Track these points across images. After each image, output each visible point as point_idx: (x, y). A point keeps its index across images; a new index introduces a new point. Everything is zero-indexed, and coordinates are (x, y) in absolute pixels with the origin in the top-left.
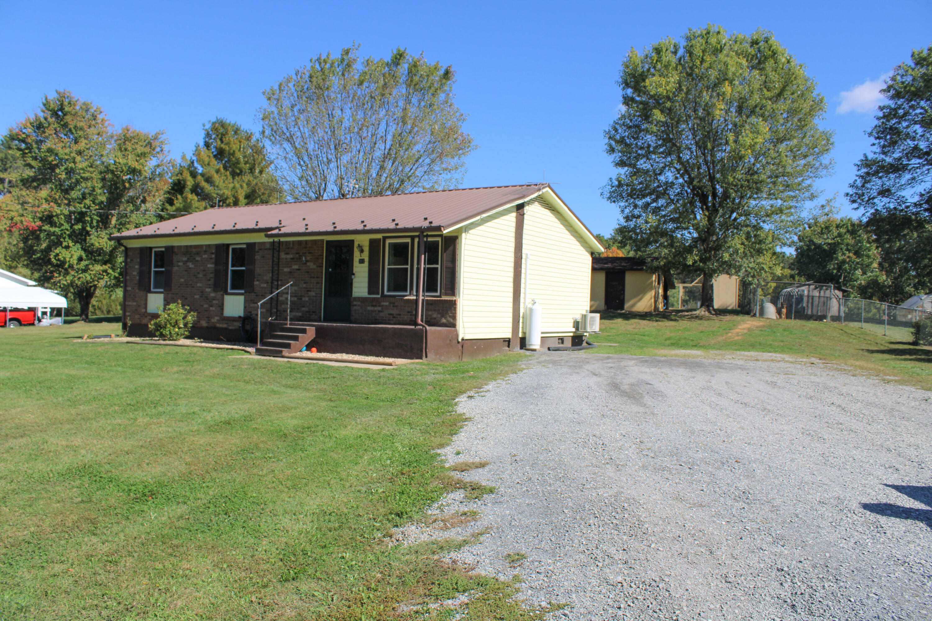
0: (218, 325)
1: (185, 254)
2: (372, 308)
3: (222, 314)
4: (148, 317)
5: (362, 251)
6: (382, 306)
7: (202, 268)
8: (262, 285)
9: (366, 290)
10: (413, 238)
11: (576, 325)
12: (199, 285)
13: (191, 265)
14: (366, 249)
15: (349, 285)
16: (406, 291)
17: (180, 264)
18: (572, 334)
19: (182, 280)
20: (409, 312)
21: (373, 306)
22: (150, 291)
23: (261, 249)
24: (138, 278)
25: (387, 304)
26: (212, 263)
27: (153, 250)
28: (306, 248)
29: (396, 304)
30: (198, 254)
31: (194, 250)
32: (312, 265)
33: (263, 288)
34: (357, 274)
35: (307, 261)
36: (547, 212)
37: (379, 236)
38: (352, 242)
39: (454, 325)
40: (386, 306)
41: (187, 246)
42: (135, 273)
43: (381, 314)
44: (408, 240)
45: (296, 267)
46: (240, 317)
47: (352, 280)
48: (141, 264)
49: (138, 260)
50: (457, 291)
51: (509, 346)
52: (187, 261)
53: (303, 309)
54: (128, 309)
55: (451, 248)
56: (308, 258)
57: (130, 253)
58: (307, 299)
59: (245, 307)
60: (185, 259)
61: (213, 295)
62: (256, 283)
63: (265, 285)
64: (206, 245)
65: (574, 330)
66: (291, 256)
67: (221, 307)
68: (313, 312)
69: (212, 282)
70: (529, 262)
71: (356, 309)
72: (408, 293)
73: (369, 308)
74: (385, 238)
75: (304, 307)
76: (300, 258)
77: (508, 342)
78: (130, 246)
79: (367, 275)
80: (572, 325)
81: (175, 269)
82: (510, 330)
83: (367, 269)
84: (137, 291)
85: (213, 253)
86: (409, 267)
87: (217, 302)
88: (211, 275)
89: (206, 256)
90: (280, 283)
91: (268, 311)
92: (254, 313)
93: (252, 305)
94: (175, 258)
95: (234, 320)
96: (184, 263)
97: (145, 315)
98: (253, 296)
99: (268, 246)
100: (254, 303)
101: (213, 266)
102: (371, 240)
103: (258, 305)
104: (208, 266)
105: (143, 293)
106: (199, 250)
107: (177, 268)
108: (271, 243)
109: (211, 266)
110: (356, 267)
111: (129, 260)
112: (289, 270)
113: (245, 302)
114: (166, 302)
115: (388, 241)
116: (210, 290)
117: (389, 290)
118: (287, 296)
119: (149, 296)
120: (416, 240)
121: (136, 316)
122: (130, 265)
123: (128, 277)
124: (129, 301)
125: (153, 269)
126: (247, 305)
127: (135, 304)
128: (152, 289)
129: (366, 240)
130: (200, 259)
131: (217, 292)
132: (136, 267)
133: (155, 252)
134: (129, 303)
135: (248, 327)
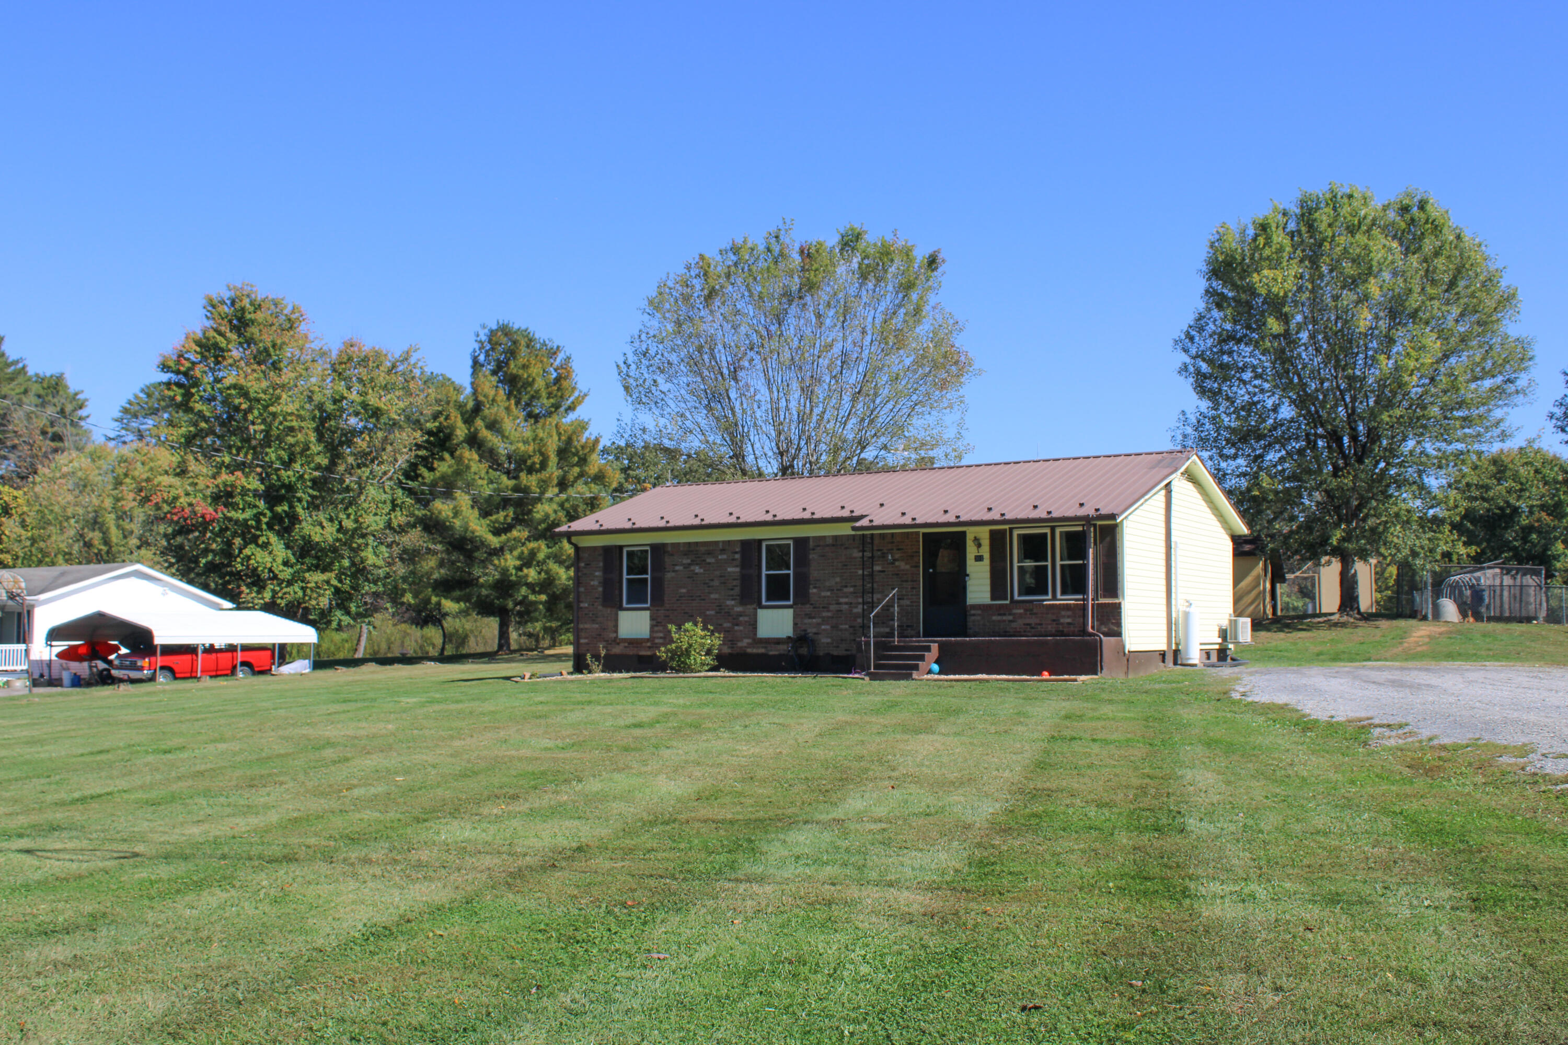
0: (749, 650)
1: (686, 554)
2: (999, 618)
3: (755, 634)
4: (622, 645)
5: (979, 546)
6: (1014, 614)
7: (718, 573)
8: (823, 594)
9: (988, 595)
10: (1053, 529)
11: (1223, 634)
12: (713, 596)
13: (697, 570)
14: (986, 543)
15: (962, 589)
16: (1046, 593)
17: (677, 568)
18: (1217, 647)
19: (684, 591)
21: (999, 615)
22: (621, 608)
23: (819, 546)
24: (600, 589)
25: (1022, 611)
26: (736, 566)
27: (625, 550)
28: (893, 542)
30: (709, 553)
31: (703, 549)
32: (902, 565)
33: (825, 597)
34: (972, 575)
35: (895, 560)
36: (1190, 485)
37: (1007, 527)
38: (964, 533)
39: (1119, 634)
40: (1020, 614)
41: (688, 544)
42: (595, 583)
43: (1014, 625)
44: (1048, 531)
45: (878, 568)
46: (789, 638)
47: (965, 582)
48: (607, 569)
49: (601, 564)
50: (1120, 592)
51: (1163, 661)
52: (690, 564)
54: (583, 634)
55: (1108, 539)
56: (897, 556)
57: (585, 555)
59: (795, 624)
60: (686, 561)
61: (739, 609)
62: (812, 591)
63: (828, 594)
64: (724, 542)
65: (1220, 640)
66: (870, 554)
67: (754, 625)
68: (907, 626)
69: (737, 590)
70: (1179, 552)
71: (974, 620)
72: (1050, 597)
73: (994, 618)
74: (1011, 530)
76: (884, 556)
77: (1163, 655)
78: (581, 545)
79: (988, 575)
80: (1217, 634)
81: (669, 575)
82: (1165, 640)
83: (988, 568)
84: (600, 608)
85: (736, 553)
86: (1049, 563)
87: (746, 619)
88: (735, 583)
89: (725, 557)
90: (852, 589)
91: (835, 627)
92: (811, 631)
93: (807, 621)
94: (668, 560)
95: (778, 641)
96: (687, 566)
97: (617, 641)
98: (808, 608)
99: (830, 541)
100: (811, 617)
101: (738, 569)
102: (993, 533)
103: (819, 620)
104: (729, 569)
105: (609, 610)
106: (711, 548)
107: (673, 574)
108: (836, 538)
109: (733, 570)
110: (971, 566)
111: (582, 564)
112: (866, 572)
113: (795, 618)
114: (655, 623)
115: (1016, 533)
116: (733, 602)
117: (1021, 593)
118: (865, 607)
119: (623, 614)
120: (1059, 531)
121: (600, 644)
122: (585, 571)
123: (583, 589)
124: (586, 623)
125: (625, 577)
126: (799, 621)
127: (597, 626)
128: (624, 605)
129: (983, 532)
130: (713, 560)
131: (748, 605)
132: (597, 574)
133: (628, 552)
134: (586, 626)
135: (805, 650)
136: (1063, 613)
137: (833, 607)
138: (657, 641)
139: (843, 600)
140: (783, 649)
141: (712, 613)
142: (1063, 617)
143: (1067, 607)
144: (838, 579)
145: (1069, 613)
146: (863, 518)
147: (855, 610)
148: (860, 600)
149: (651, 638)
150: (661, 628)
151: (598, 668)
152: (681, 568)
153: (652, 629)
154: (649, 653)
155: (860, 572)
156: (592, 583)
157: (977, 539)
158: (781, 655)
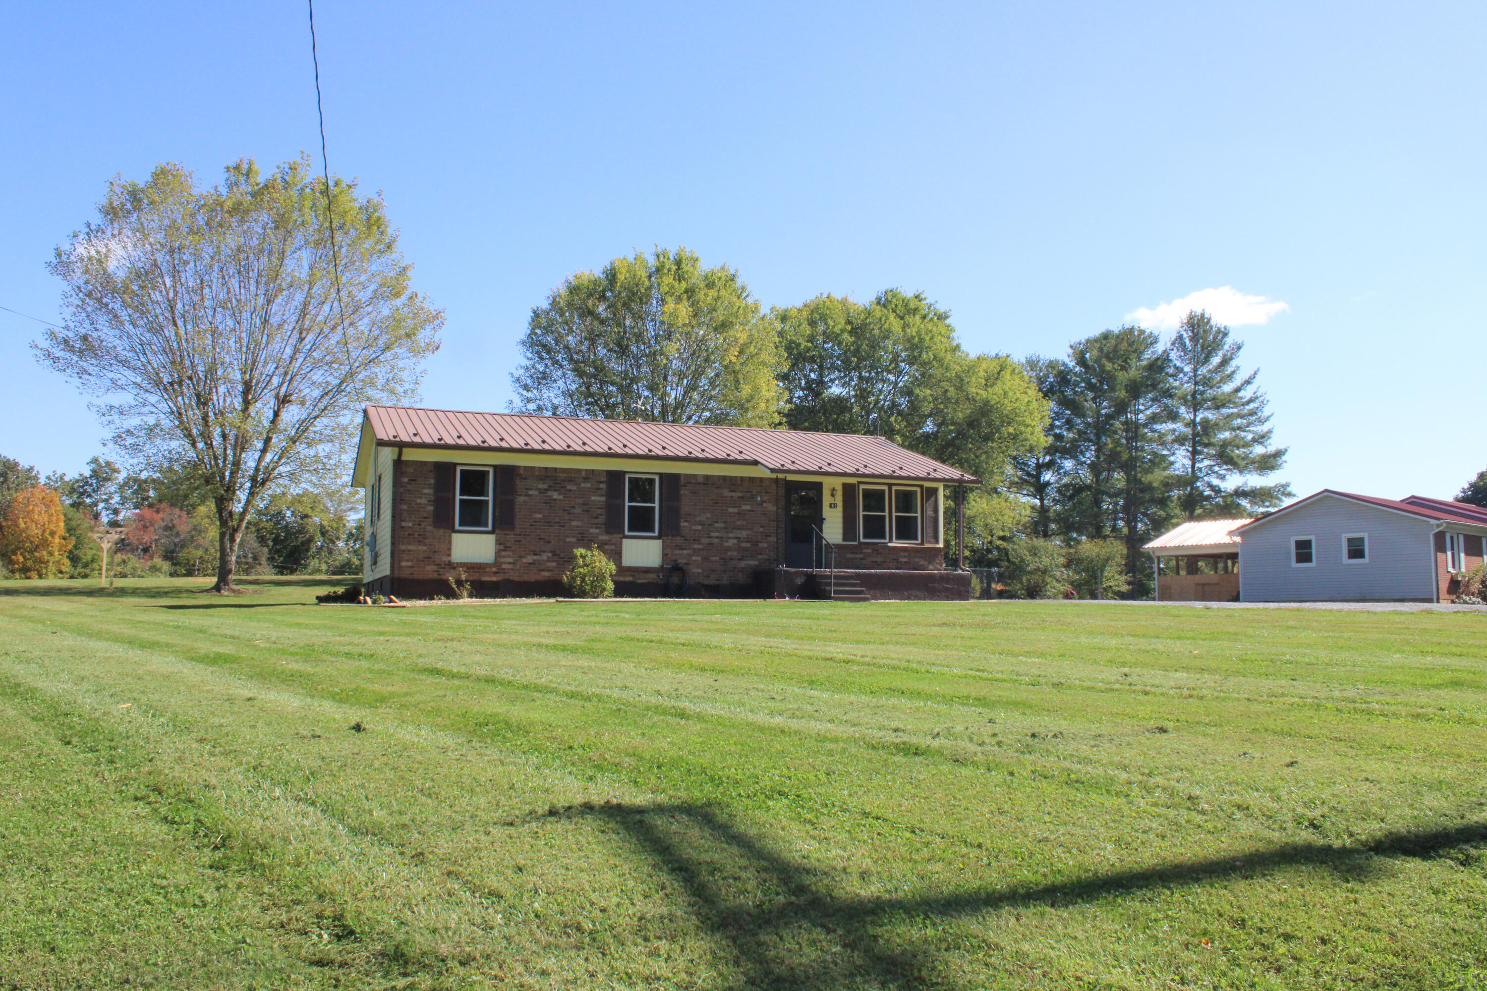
1: (542, 479)
2: (852, 556)
3: (622, 562)
4: (459, 569)
6: (864, 553)
7: (580, 501)
8: (694, 528)
9: (841, 537)
10: (890, 486)
12: (574, 523)
13: (555, 495)
14: (839, 493)
17: (531, 492)
19: (539, 516)
20: (895, 559)
22: (454, 530)
23: (690, 483)
24: (431, 508)
25: (870, 551)
26: (602, 495)
27: (458, 469)
28: (761, 486)
29: (880, 551)
30: (570, 480)
31: (563, 475)
32: (770, 507)
33: (696, 531)
34: (827, 520)
35: (763, 502)
37: (854, 480)
38: (820, 482)
40: (869, 553)
41: (546, 469)
42: (422, 501)
44: (885, 488)
45: (748, 507)
46: (658, 567)
47: (822, 525)
48: (436, 487)
49: (432, 481)
52: (546, 490)
53: (760, 557)
54: (405, 556)
55: (933, 499)
56: (765, 498)
57: (412, 470)
58: (765, 545)
60: (542, 486)
61: (604, 537)
62: (684, 524)
63: (700, 528)
64: (587, 471)
66: (740, 495)
67: (619, 554)
69: (602, 519)
72: (887, 540)
73: (848, 556)
74: (859, 483)
75: (761, 554)
76: (753, 497)
78: (409, 458)
79: (841, 520)
81: (521, 499)
83: (841, 515)
84: (430, 528)
85: (602, 482)
86: (887, 514)
87: (613, 547)
88: (599, 511)
89: (588, 485)
90: (722, 525)
91: (706, 559)
92: (681, 561)
93: (677, 552)
94: (519, 484)
95: (647, 570)
96: (541, 491)
97: (452, 566)
98: (678, 540)
99: (701, 480)
100: (681, 549)
101: (603, 499)
102: (845, 486)
103: (690, 552)
104: (593, 498)
105: (441, 531)
106: (572, 475)
107: (526, 498)
108: (707, 477)
109: (599, 499)
110: (827, 512)
111: (406, 480)
112: (736, 510)
113: (664, 549)
114: (502, 547)
115: (862, 487)
116: (597, 531)
117: (865, 537)
118: (735, 541)
119: (456, 537)
120: (894, 488)
121: (429, 568)
122: (409, 487)
123: (405, 507)
124: (409, 544)
125: (458, 497)
126: (668, 551)
127: (425, 548)
128: (457, 527)
129: (838, 482)
130: (575, 488)
131: (612, 534)
132: (426, 491)
133: (462, 471)
134: (410, 548)
135: (675, 579)
136: (902, 554)
137: (704, 541)
138: (504, 566)
139: (713, 534)
140: (652, 577)
142: (902, 556)
143: (905, 549)
144: (709, 515)
145: (906, 554)
146: (755, 463)
147: (726, 544)
148: (731, 535)
149: (497, 563)
150: (510, 553)
151: (465, 593)
152: (536, 493)
153: (498, 554)
154: (494, 579)
155: (731, 510)
156: (419, 501)
157: (834, 489)
158: (650, 583)
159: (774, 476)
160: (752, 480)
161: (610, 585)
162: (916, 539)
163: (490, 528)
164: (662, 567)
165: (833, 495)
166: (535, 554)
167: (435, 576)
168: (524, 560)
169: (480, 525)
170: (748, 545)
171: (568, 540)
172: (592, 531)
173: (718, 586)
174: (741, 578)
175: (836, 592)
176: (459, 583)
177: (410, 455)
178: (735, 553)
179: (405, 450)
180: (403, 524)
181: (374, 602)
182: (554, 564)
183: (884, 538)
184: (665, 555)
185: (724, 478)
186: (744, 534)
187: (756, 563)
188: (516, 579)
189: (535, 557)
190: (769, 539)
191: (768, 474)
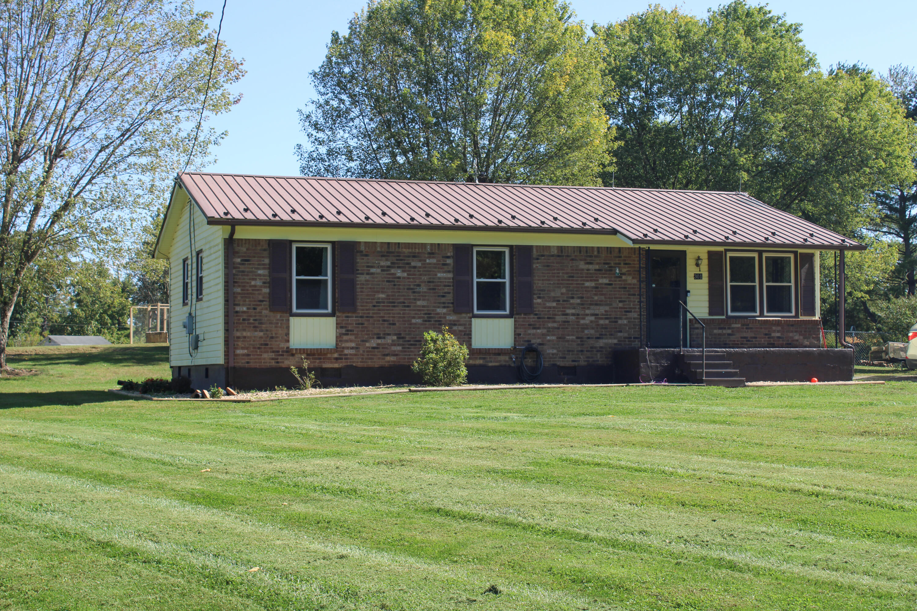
1: (384, 255)
2: (720, 331)
3: (472, 344)
6: (733, 328)
7: (425, 278)
8: (548, 304)
9: (707, 310)
10: (761, 253)
12: (419, 303)
13: (399, 273)
14: (704, 262)
17: (373, 270)
19: (382, 296)
20: (766, 334)
21: (720, 328)
22: (291, 314)
23: (543, 256)
24: (266, 290)
25: (739, 325)
26: (449, 272)
27: (293, 246)
28: (620, 257)
29: (750, 326)
30: (415, 256)
31: (406, 251)
32: (629, 279)
33: (550, 307)
34: (692, 292)
35: (622, 274)
37: (721, 249)
38: (685, 252)
39: (819, 347)
40: (738, 328)
41: (389, 243)
42: (259, 283)
43: (732, 338)
44: (756, 255)
45: (606, 281)
46: (513, 348)
47: (687, 298)
48: (271, 267)
49: (267, 261)
50: (816, 311)
52: (388, 267)
53: (619, 334)
54: (240, 344)
55: (807, 266)
56: (624, 270)
57: (242, 249)
58: (625, 322)
60: (384, 263)
61: (451, 318)
62: (537, 301)
63: (554, 304)
64: (432, 245)
66: (597, 267)
67: (469, 335)
68: (634, 338)
69: (450, 297)
72: (760, 313)
73: (715, 331)
74: (726, 250)
75: (621, 332)
76: (611, 269)
78: (238, 235)
79: (706, 292)
81: (362, 278)
83: (706, 286)
84: (266, 312)
85: (448, 257)
86: (757, 284)
87: (461, 328)
88: (446, 289)
89: (434, 261)
90: (578, 301)
91: (561, 338)
92: (535, 341)
93: (530, 331)
94: (361, 262)
95: (499, 352)
96: (385, 269)
97: (290, 352)
98: (532, 319)
99: (555, 252)
100: (534, 328)
101: (450, 275)
102: (709, 253)
103: (545, 331)
104: (439, 275)
105: (278, 316)
106: (417, 250)
107: (368, 277)
108: (561, 249)
109: (445, 276)
110: (691, 284)
111: (239, 260)
112: (593, 284)
113: (516, 328)
114: (344, 331)
115: (729, 254)
116: (445, 310)
117: (733, 310)
118: (593, 318)
119: (294, 321)
120: (765, 255)
121: (265, 355)
122: (242, 268)
123: (239, 290)
124: (245, 330)
125: (295, 277)
126: (521, 331)
127: (261, 334)
128: (294, 310)
129: (703, 252)
130: (419, 264)
131: (460, 313)
132: (260, 272)
133: (297, 248)
134: (245, 334)
135: (529, 362)
136: (774, 328)
137: (559, 318)
138: (346, 352)
139: (568, 311)
140: (503, 359)
141: (419, 321)
142: (774, 331)
143: (778, 323)
144: (564, 290)
145: (779, 328)
146: (614, 232)
147: (582, 322)
148: (588, 312)
149: (338, 348)
150: (353, 337)
151: (308, 383)
152: (379, 270)
153: (339, 338)
154: (336, 365)
155: (587, 284)
156: (253, 283)
157: (699, 259)
158: (501, 366)
159: (637, 246)
160: (609, 250)
161: (463, 372)
162: (790, 311)
163: (330, 310)
164: (515, 348)
165: (697, 265)
166: (379, 338)
167: (273, 363)
168: (367, 345)
169: (317, 307)
170: (607, 322)
171: (414, 321)
172: (439, 310)
173: (575, 367)
174: (600, 359)
175: (708, 375)
176: (302, 372)
177: (242, 233)
178: (592, 332)
179: (237, 228)
180: (238, 309)
181: (213, 396)
182: (399, 348)
183: (754, 310)
184: (517, 335)
185: (580, 248)
186: (602, 310)
187: (615, 341)
188: (359, 365)
189: (379, 341)
190: (630, 315)
191: (630, 244)
